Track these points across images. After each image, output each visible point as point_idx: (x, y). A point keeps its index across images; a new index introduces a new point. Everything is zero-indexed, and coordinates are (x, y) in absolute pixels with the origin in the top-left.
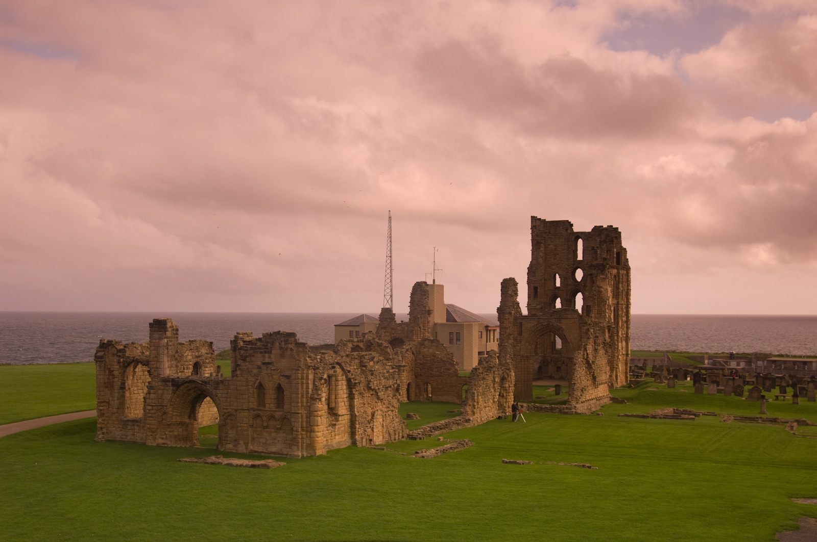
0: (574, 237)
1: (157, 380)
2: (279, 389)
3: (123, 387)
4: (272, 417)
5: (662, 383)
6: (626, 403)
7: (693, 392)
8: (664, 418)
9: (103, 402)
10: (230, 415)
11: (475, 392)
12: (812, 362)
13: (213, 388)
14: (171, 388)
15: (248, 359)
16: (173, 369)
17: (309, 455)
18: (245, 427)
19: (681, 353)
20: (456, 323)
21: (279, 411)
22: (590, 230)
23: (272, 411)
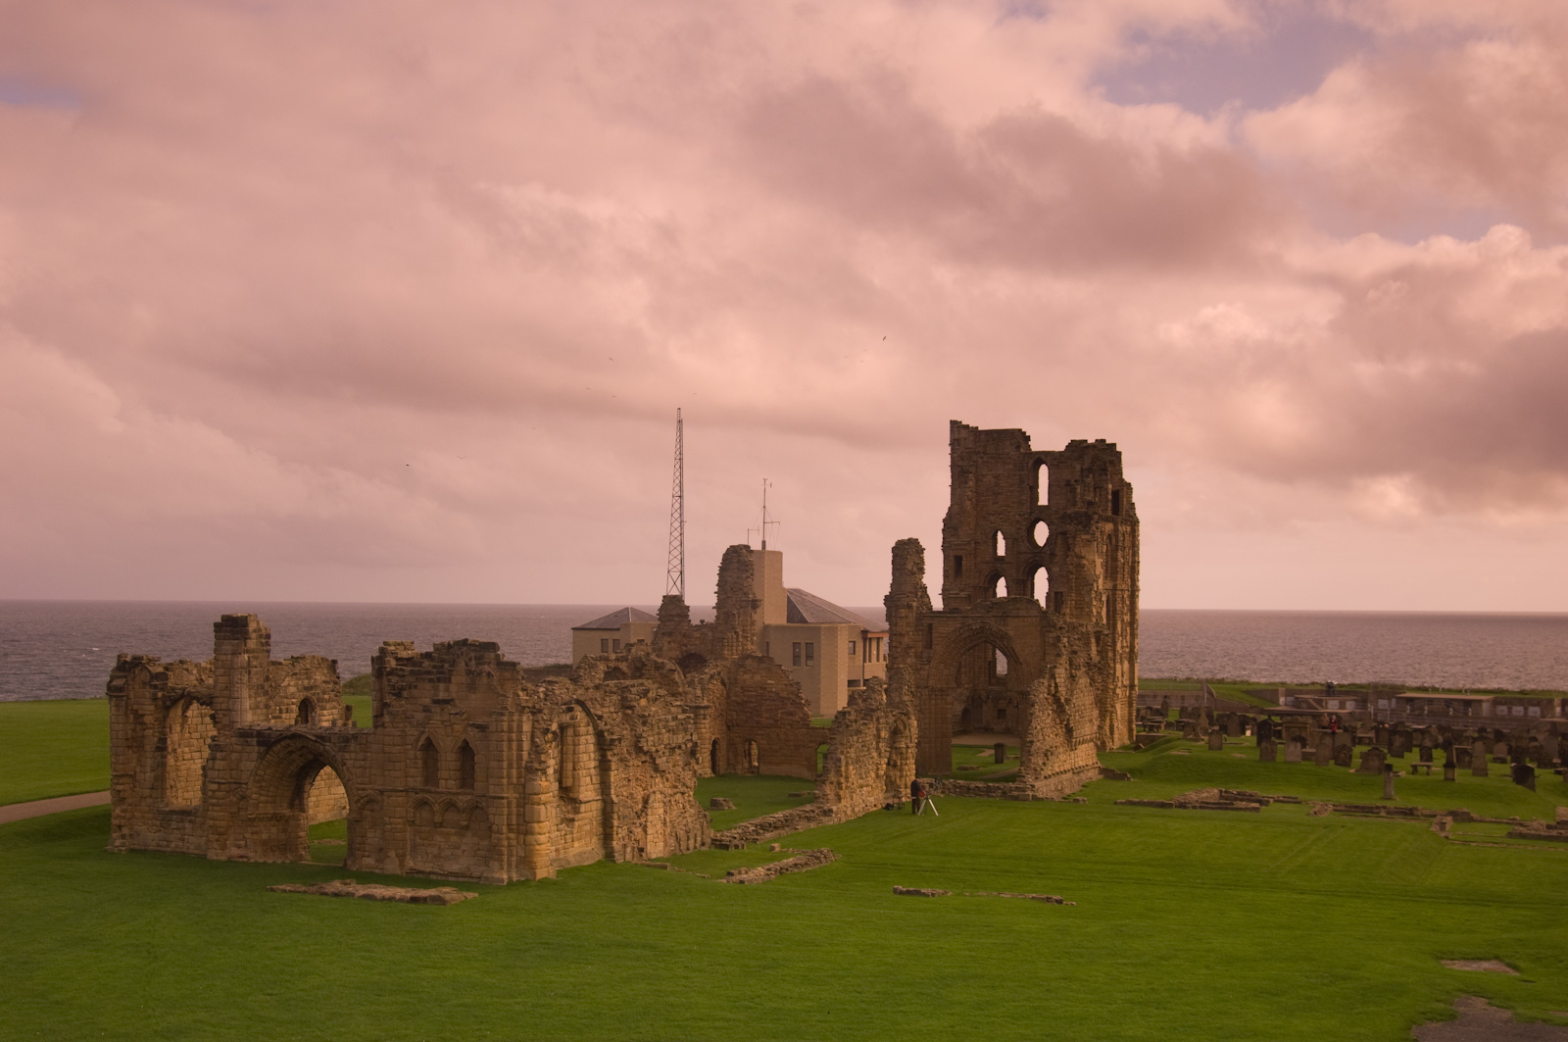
0: (1031, 462)
1: (227, 733)
2: (466, 750)
3: (162, 747)
4: (451, 805)
5: (1197, 740)
6: (1129, 779)
7: (1258, 758)
8: (1201, 807)
9: (122, 776)
10: (371, 801)
11: (842, 757)
12: (1480, 701)
13: (336, 749)
14: (256, 748)
15: (405, 694)
16: (259, 711)
17: (522, 879)
18: (399, 824)
19: (1235, 683)
20: (805, 625)
21: (465, 794)
22: (1063, 449)
23: (450, 793)
